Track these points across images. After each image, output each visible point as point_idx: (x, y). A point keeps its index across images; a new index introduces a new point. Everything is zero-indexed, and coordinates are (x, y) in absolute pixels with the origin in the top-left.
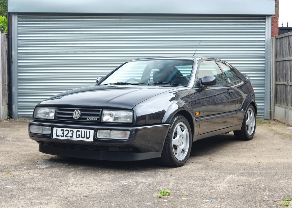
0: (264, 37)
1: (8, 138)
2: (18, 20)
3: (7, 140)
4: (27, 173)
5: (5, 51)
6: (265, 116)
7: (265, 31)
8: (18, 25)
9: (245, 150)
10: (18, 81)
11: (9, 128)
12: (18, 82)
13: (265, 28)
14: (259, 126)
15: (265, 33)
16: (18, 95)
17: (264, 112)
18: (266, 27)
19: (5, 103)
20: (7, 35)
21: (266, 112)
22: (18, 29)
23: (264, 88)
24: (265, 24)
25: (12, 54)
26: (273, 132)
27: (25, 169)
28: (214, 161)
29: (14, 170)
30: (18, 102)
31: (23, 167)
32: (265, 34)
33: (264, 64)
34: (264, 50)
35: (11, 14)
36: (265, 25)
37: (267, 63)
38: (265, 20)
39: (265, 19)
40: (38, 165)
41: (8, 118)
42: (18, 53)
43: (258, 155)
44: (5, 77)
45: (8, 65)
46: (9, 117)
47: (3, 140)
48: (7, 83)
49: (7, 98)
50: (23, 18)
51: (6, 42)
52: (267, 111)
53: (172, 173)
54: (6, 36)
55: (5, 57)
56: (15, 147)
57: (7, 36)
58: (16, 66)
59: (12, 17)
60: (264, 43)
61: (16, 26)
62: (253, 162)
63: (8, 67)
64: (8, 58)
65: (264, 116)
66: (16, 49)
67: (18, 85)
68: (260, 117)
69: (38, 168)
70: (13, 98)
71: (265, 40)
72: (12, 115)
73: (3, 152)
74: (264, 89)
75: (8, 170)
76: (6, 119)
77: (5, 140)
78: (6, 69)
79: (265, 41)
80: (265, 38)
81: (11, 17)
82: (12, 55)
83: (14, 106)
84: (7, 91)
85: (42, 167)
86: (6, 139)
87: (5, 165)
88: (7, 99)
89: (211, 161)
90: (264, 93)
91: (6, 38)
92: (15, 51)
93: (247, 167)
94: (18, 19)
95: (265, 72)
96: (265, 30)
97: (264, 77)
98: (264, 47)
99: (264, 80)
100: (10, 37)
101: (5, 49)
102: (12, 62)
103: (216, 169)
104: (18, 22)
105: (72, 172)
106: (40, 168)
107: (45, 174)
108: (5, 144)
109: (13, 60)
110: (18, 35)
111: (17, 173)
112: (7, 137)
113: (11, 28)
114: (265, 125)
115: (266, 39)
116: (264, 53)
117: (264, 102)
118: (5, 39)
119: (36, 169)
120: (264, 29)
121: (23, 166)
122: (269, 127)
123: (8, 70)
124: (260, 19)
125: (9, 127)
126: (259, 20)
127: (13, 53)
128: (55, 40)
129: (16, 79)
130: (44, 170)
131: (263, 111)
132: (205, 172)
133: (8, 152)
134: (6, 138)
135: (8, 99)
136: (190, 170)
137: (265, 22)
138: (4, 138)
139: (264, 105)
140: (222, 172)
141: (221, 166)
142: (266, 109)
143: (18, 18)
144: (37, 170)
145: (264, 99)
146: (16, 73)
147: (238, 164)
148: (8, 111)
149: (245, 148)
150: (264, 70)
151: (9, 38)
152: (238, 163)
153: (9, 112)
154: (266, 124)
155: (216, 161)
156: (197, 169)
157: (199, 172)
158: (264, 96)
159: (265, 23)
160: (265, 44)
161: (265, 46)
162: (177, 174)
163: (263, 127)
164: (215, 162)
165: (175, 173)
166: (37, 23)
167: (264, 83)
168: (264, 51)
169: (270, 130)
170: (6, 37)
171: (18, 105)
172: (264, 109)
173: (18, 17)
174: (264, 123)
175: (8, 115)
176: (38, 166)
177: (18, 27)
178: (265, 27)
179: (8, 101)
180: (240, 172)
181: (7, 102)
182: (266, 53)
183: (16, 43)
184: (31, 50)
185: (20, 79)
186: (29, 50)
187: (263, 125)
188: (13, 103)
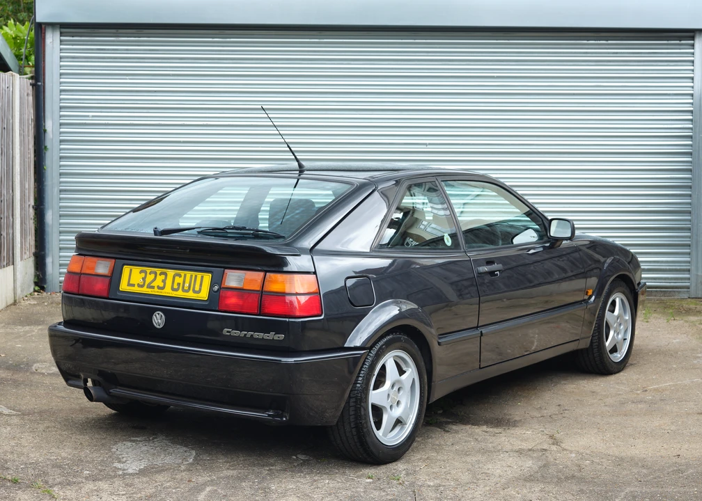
0: (692, 84)
1: (38, 364)
2: (61, 41)
3: (36, 373)
4: (92, 491)
5: (28, 120)
6: (692, 289)
7: (693, 70)
8: (62, 54)
9: (639, 406)
10: (61, 196)
11: (40, 327)
12: (60, 199)
13: (693, 62)
14: (675, 323)
15: (692, 75)
16: (60, 232)
17: (689, 279)
18: (697, 59)
19: (28, 253)
20: (32, 78)
21: (693, 279)
22: (62, 63)
23: (689, 218)
24: (692, 51)
25: (44, 126)
27: (86, 478)
28: (563, 445)
29: (60, 483)
30: (60, 249)
31: (81, 470)
32: (692, 78)
33: (690, 154)
34: (691, 117)
35: (43, 26)
36: (693, 54)
37: (699, 151)
38: (694, 40)
39: (693, 38)
40: (119, 462)
41: (35, 291)
42: (61, 124)
43: (673, 428)
44: (27, 186)
45: (35, 156)
46: (37, 288)
47: (27, 371)
48: (32, 202)
49: (34, 238)
50: (73, 37)
51: (31, 98)
52: (697, 275)
53: (457, 492)
54: (31, 81)
55: (28, 136)
56: (58, 397)
57: (34, 82)
58: (56, 158)
59: (45, 33)
60: (691, 101)
61: (57, 54)
62: (663, 453)
63: (35, 162)
64: (35, 138)
65: (688, 287)
66: (56, 116)
67: (60, 207)
69: (121, 473)
70: (47, 241)
71: (692, 92)
72: (45, 283)
73: (29, 414)
74: (690, 220)
75: (47, 482)
76: (31, 294)
77: (31, 373)
78: (29, 167)
79: (692, 95)
80: (693, 87)
81: (43, 32)
82: (45, 131)
83: (49, 260)
84: (32, 221)
85: (130, 471)
86: (33, 368)
87: (37, 463)
88: (33, 243)
89: (554, 448)
90: (690, 229)
91: (31, 87)
92: (53, 120)
93: (645, 471)
94: (62, 38)
95: (693, 176)
96: (692, 68)
97: (690, 187)
98: (691, 112)
99: (690, 196)
100: (39, 83)
101: (28, 116)
102: (46, 147)
103: (567, 478)
104: (62, 47)
105: (204, 489)
106: (124, 475)
107: (139, 495)
108: (31, 385)
109: (48, 143)
110: (62, 80)
111: (68, 493)
112: (38, 362)
113: (44, 61)
115: (696, 92)
116: (691, 126)
117: (689, 254)
118: (28, 89)
119: (115, 476)
120: (691, 64)
121: (81, 467)
123: (35, 168)
124: (680, 39)
125: (40, 325)
126: (678, 42)
127: (49, 125)
128: (155, 91)
129: (56, 191)
130: (136, 480)
131: (688, 276)
132: (541, 491)
133: (41, 413)
134: (35, 365)
135: (36, 241)
136: (503, 480)
137: (693, 46)
138: (29, 365)
139: (689, 259)
140: (582, 491)
141: (580, 469)
142: (693, 268)
143: (61, 36)
144: (117, 482)
145: (689, 246)
146: (56, 174)
147: (622, 459)
148: (35, 273)
149: (641, 402)
150: (690, 170)
151: (39, 86)
152: (623, 454)
153: (37, 276)
154: (695, 315)
155: (566, 447)
156: (518, 479)
157: (525, 491)
158: (690, 237)
159: (693, 49)
160: (692, 104)
161: (692, 109)
162: (470, 496)
163: (687, 324)
164: (564, 450)
165: (464, 495)
166: (108, 50)
167: (690, 204)
168: (691, 120)
170: (31, 84)
171: (60, 257)
172: (689, 270)
173: (61, 33)
174: (689, 312)
175: (36, 284)
176: (119, 465)
177: (61, 58)
178: (692, 59)
179: (36, 247)
180: (628, 490)
181: (33, 250)
182: (694, 126)
183: (56, 98)
184: (93, 116)
185: (65, 191)
186: (88, 116)
187: (686, 318)
188: (47, 251)
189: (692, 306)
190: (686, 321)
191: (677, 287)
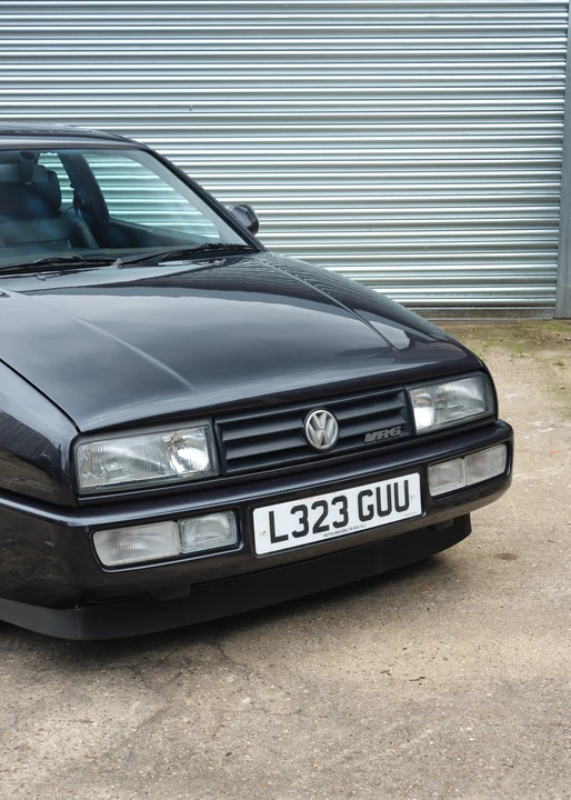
0: (566, 15)
6: (559, 307)
14: (521, 362)
17: (554, 293)
21: (560, 294)
23: (557, 208)
26: (561, 404)
33: (562, 117)
34: (564, 64)
52: (566, 288)
60: (565, 39)
65: (553, 305)
68: (541, 311)
71: (566, 26)
74: (558, 212)
79: (566, 31)
80: (567, 19)
90: (558, 225)
95: (565, 149)
97: (560, 165)
98: (564, 55)
99: (560, 177)
114: (548, 354)
116: (564, 76)
117: (556, 258)
122: (557, 369)
131: (553, 288)
139: (555, 266)
142: (561, 283)
145: (557, 247)
150: (561, 141)
154: (553, 348)
158: (557, 235)
160: (566, 43)
161: (565, 51)
163: (536, 365)
167: (559, 188)
168: (564, 68)
169: (554, 390)
172: (555, 282)
174: (546, 342)
182: (568, 77)
187: (538, 355)
189: (554, 333)
190: (538, 360)
191: (538, 305)
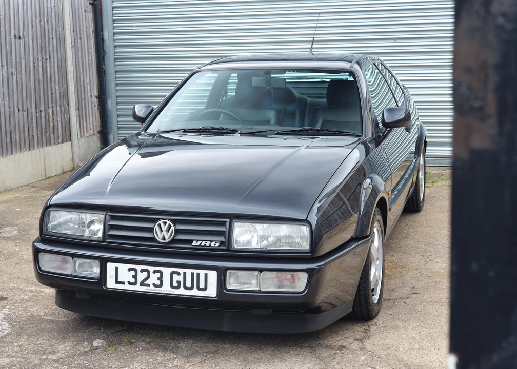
5: (88, 31)
10: (117, 88)
12: (117, 90)
16: (118, 116)
25: (102, 35)
30: (119, 128)
42: (114, 34)
44: (88, 82)
48: (96, 93)
49: (98, 120)
51: (90, 15)
55: (88, 43)
57: (93, 1)
58: (112, 59)
66: (111, 27)
67: (117, 97)
70: (108, 122)
78: (90, 67)
82: (103, 40)
83: (111, 136)
84: (96, 108)
88: (98, 124)
91: (90, 6)
92: (108, 30)
100: (97, 3)
102: (104, 51)
109: (106, 49)
118: (86, 7)
127: (107, 35)
128: (180, 5)
129: (113, 84)
135: (101, 122)
146: (113, 72)
148: (101, 146)
151: (95, 4)
170: (90, 4)
171: (119, 134)
179: (101, 127)
181: (99, 129)
183: (110, 14)
184: (137, 26)
185: (120, 84)
186: (133, 26)
188: (109, 130)
